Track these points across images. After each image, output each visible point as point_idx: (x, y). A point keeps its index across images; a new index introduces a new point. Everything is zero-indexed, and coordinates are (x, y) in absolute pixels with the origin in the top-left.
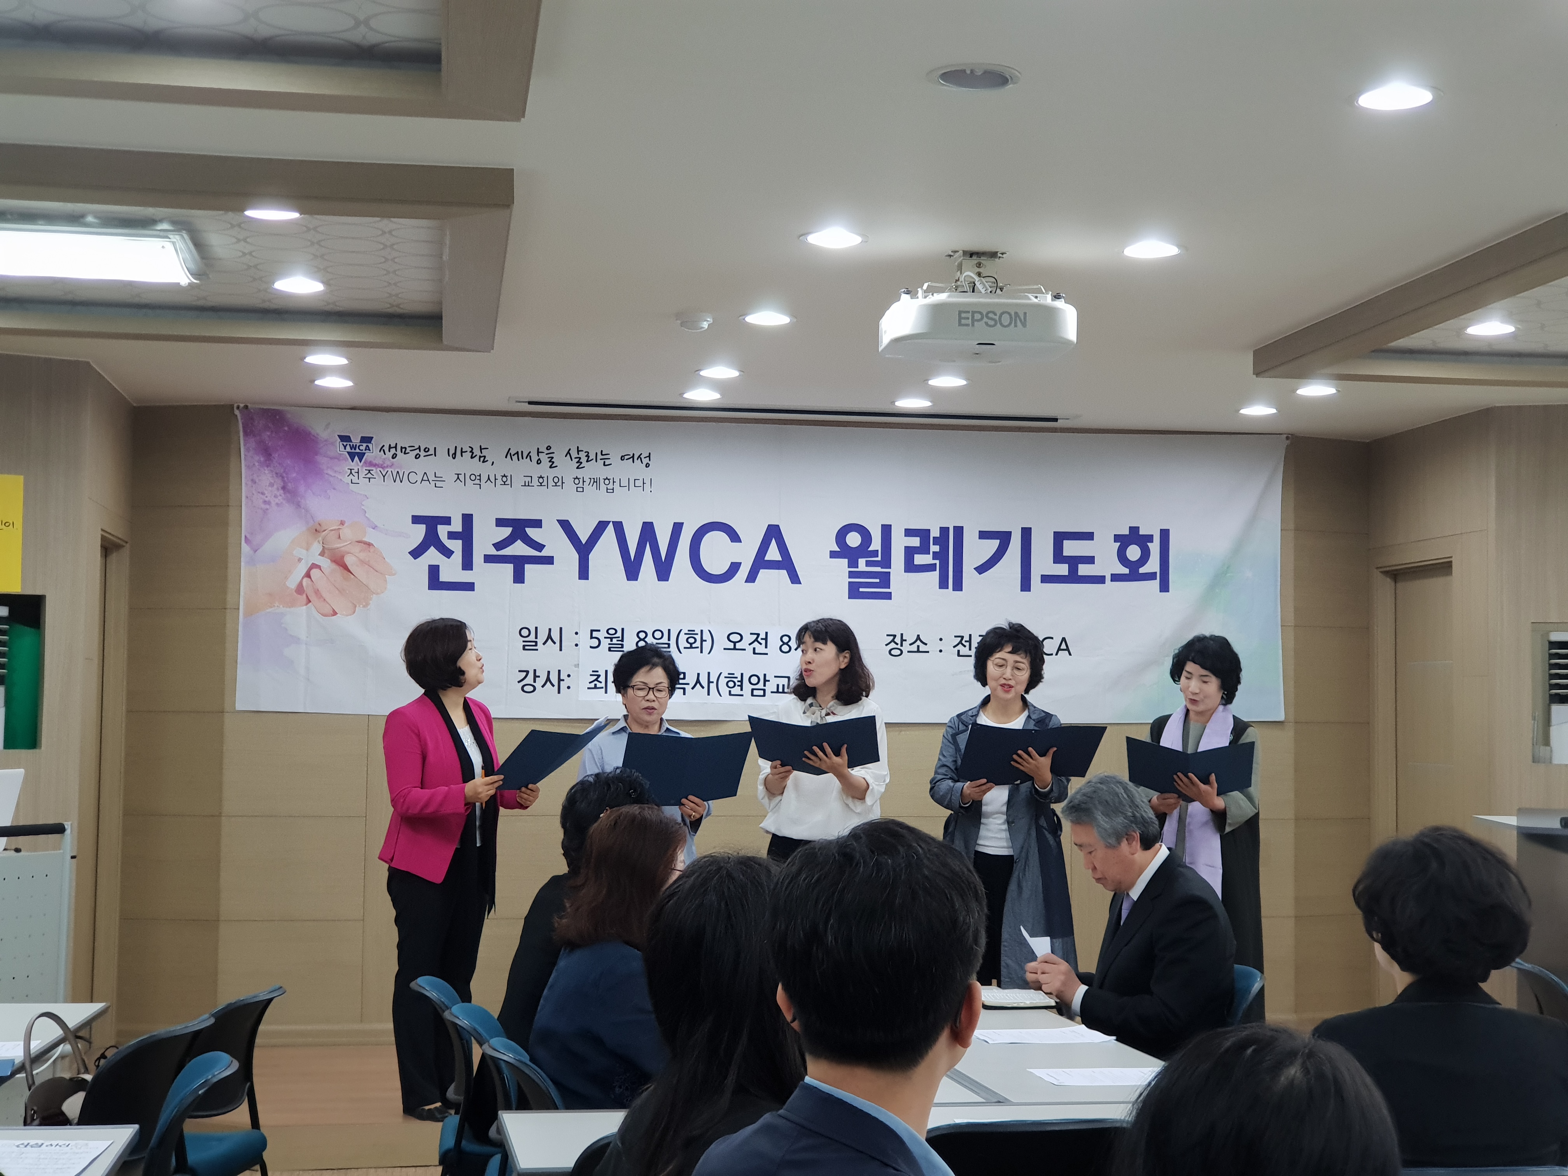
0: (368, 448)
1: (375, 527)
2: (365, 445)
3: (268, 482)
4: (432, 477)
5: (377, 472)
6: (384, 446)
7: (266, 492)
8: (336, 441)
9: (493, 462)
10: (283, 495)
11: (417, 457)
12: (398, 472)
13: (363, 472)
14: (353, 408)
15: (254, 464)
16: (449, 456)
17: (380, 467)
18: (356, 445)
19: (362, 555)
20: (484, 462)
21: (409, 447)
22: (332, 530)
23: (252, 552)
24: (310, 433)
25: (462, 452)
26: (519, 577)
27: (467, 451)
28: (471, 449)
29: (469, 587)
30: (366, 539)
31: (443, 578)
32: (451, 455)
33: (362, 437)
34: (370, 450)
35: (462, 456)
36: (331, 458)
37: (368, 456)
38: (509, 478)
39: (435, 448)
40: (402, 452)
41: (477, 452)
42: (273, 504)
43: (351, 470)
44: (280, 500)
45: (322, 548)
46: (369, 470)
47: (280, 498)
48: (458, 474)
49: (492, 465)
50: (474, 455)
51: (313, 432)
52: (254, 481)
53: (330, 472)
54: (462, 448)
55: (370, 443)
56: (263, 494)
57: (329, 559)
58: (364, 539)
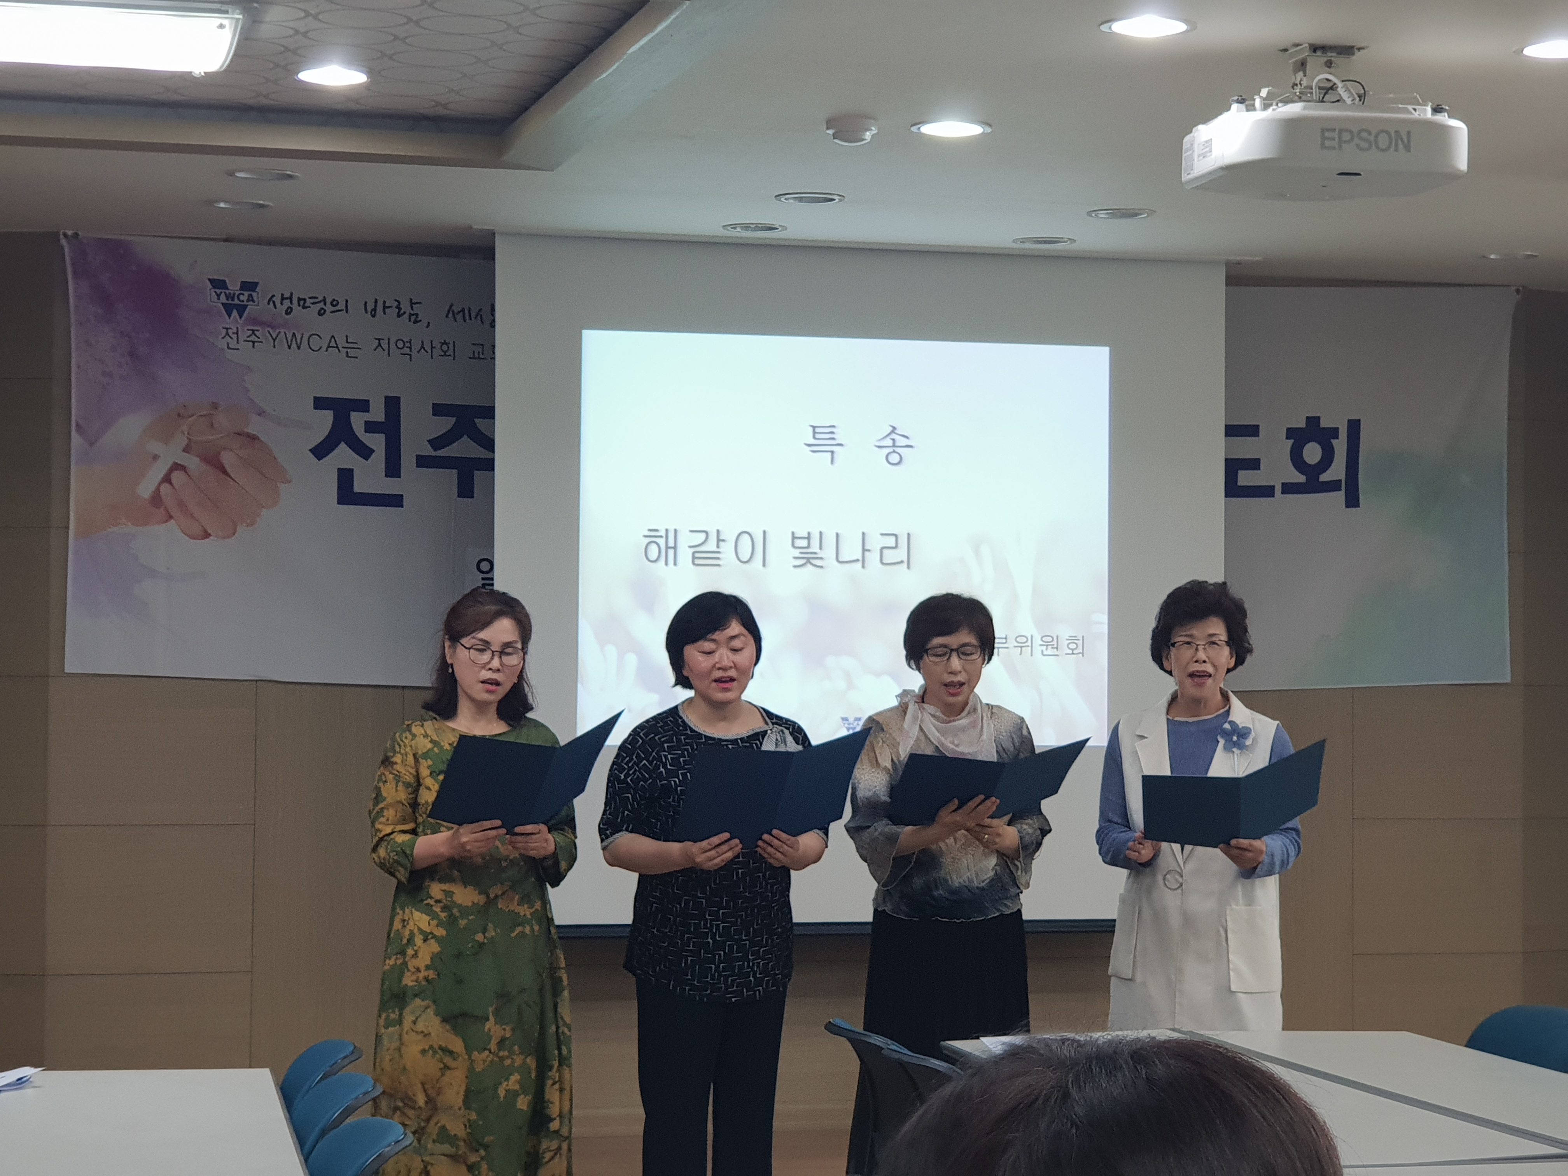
0: (251, 298)
1: (261, 413)
2: (246, 294)
3: (109, 345)
4: (341, 343)
6: (273, 296)
7: (106, 359)
8: (205, 287)
9: (429, 323)
10: (130, 363)
11: (321, 312)
12: (294, 334)
13: (244, 334)
14: (231, 242)
15: (88, 319)
16: (366, 312)
17: (268, 326)
18: (234, 294)
19: (245, 453)
20: (416, 322)
21: (310, 298)
22: (201, 416)
23: (86, 445)
24: (167, 276)
25: (385, 307)
26: (466, 489)
27: (391, 307)
28: (397, 303)
29: (395, 501)
30: (250, 430)
32: (369, 310)
33: (243, 282)
34: (253, 301)
35: (385, 313)
36: (200, 312)
37: (251, 308)
38: (451, 346)
39: (347, 301)
40: (299, 305)
41: (406, 307)
42: (117, 377)
43: (227, 329)
44: (124, 370)
45: (186, 441)
46: (253, 331)
47: (125, 367)
48: (379, 340)
49: (428, 326)
50: (402, 312)
51: (173, 274)
52: (88, 344)
53: (197, 332)
54: (385, 302)
55: (254, 291)
56: (101, 361)
57: (198, 456)
58: (246, 430)
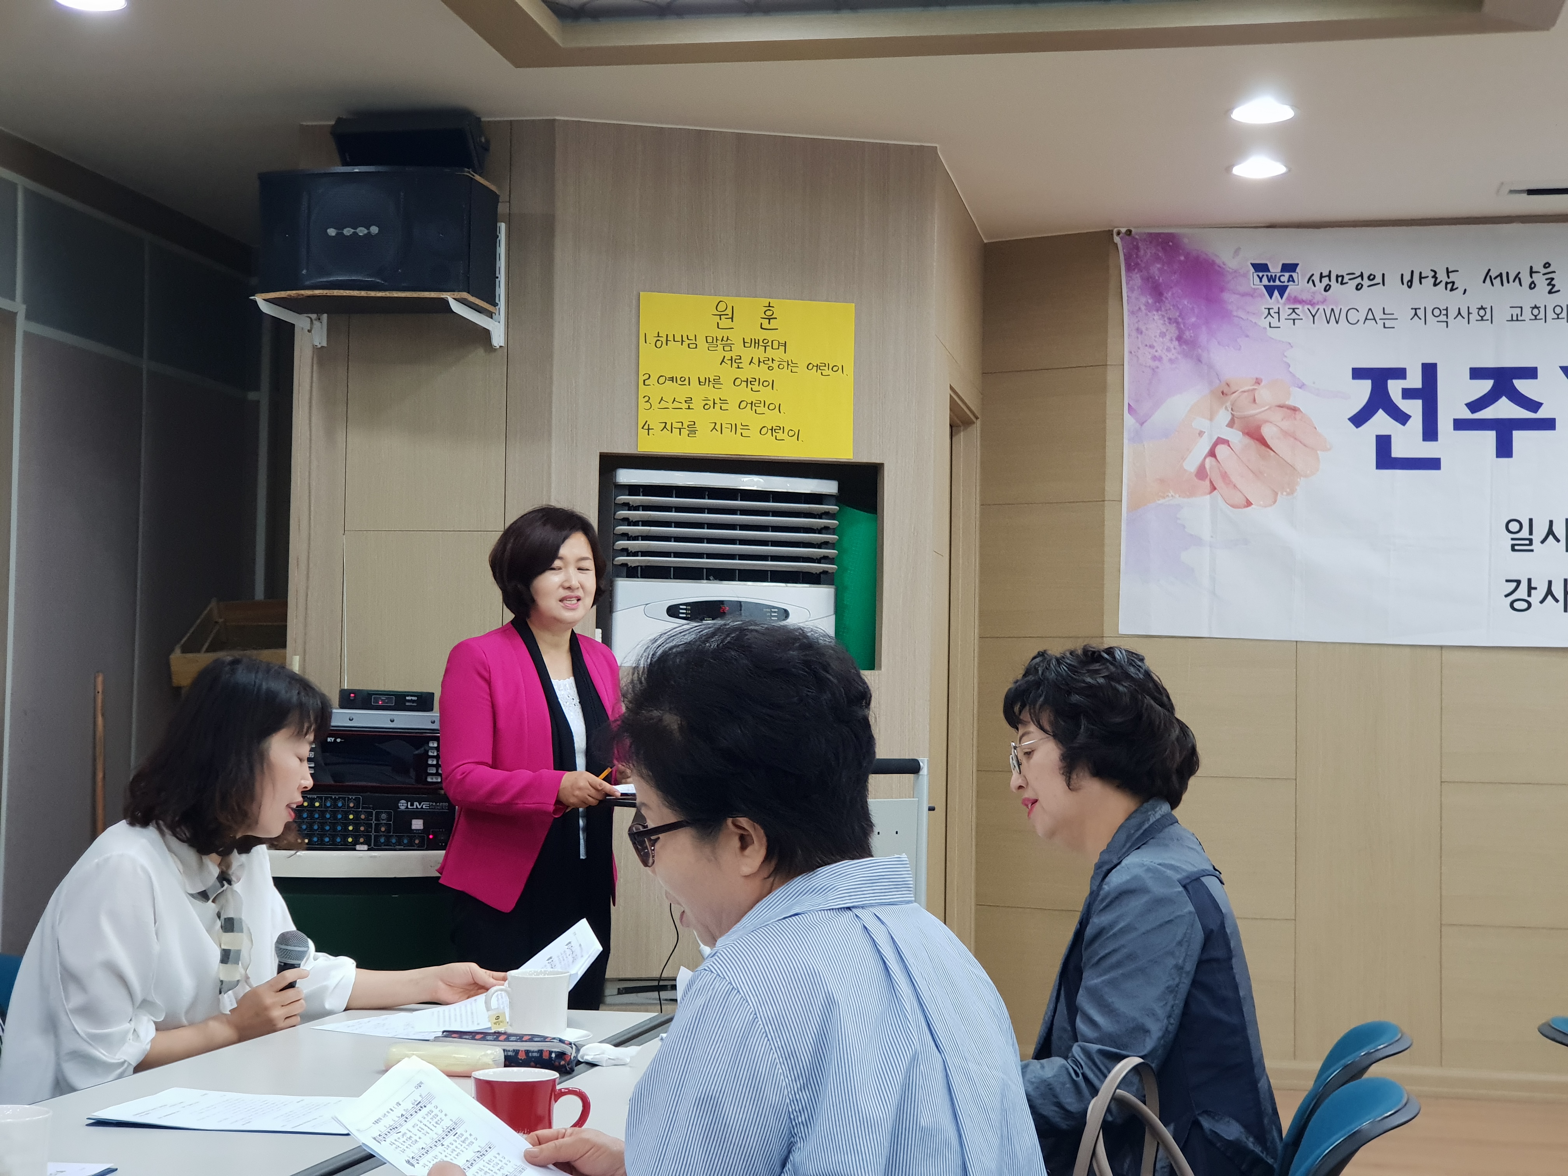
0: (1291, 280)
1: (1302, 386)
2: (1287, 275)
3: (1159, 331)
4: (1379, 315)
5: (1303, 311)
6: (1313, 275)
7: (1155, 344)
8: (1248, 271)
9: (1465, 290)
10: (1178, 347)
11: (1359, 287)
12: (1332, 310)
13: (1285, 312)
14: (1271, 226)
15: (1140, 309)
16: (1403, 284)
17: (1308, 304)
18: (1276, 276)
19: (1286, 425)
20: (1452, 290)
21: (1347, 274)
22: (1244, 392)
23: (1137, 425)
24: (1213, 263)
25: (1421, 278)
26: (1504, 449)
27: (1428, 277)
28: (1433, 274)
29: (1433, 464)
30: (1290, 402)
31: (1398, 451)
32: (1405, 282)
33: (1283, 264)
34: (1294, 281)
35: (1421, 283)
36: (1243, 295)
37: (1291, 289)
38: (1488, 311)
39: (1383, 275)
40: (1337, 281)
41: (1442, 276)
42: (1165, 359)
43: (1269, 309)
44: (1173, 354)
45: (1230, 417)
46: (1293, 309)
47: (1173, 351)
48: (1416, 309)
49: (1464, 293)
50: (1438, 281)
51: (1218, 261)
52: (1139, 331)
53: (1241, 314)
54: (1421, 273)
55: (1294, 271)
56: (1151, 347)
57: (1241, 431)
58: (1287, 403)
